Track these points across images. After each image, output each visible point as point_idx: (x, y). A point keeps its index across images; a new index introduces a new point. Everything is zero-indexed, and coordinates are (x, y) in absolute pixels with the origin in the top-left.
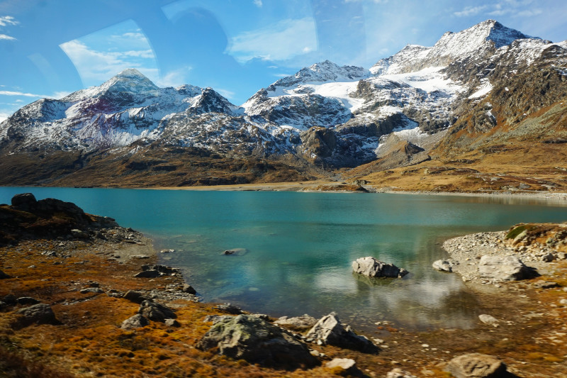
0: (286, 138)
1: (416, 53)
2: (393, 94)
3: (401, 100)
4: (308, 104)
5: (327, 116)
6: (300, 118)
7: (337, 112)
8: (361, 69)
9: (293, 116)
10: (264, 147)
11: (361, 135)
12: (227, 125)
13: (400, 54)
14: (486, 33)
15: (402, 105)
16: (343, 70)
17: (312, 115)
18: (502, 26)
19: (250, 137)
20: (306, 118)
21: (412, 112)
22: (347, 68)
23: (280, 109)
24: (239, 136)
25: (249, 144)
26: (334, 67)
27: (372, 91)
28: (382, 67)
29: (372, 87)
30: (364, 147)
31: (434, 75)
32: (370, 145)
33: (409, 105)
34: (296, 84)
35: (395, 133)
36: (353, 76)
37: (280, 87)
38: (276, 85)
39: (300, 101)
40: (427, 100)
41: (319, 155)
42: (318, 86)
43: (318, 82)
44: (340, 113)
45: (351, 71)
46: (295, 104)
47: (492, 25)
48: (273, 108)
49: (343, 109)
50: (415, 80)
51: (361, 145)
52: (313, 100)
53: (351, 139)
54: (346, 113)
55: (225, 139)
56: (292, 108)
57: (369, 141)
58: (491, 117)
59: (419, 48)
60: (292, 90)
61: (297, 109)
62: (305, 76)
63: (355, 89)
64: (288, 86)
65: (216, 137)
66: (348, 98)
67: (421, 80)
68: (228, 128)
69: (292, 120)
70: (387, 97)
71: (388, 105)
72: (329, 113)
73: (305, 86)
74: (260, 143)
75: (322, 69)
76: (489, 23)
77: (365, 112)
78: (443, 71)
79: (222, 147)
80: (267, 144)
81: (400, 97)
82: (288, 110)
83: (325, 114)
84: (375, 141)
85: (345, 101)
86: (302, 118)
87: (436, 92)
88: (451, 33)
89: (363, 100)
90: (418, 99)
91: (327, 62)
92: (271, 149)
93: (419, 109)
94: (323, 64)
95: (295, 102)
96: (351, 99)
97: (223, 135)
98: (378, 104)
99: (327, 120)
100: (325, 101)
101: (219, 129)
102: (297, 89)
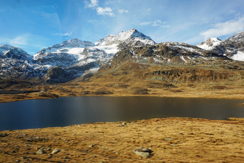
0: (41, 70)
1: (112, 38)
2: (94, 54)
3: (97, 57)
4: (60, 56)
5: (68, 62)
6: (55, 62)
7: (72, 60)
8: (91, 43)
9: (52, 61)
10: (27, 74)
11: (77, 70)
12: (13, 64)
13: (106, 38)
14: (132, 33)
15: (96, 58)
16: (83, 43)
17: (61, 61)
18: (138, 31)
19: (21, 70)
20: (58, 62)
21: (99, 62)
22: (85, 42)
23: (46, 58)
24: (16, 69)
25: (20, 73)
26: (79, 41)
27: (88, 52)
28: (99, 43)
29: (88, 51)
30: (77, 75)
31: (114, 47)
32: (80, 74)
33: (99, 59)
34: (61, 47)
35: (90, 70)
36: (87, 45)
37: (54, 48)
38: (52, 47)
39: (57, 55)
40: (106, 57)
41: (51, 78)
42: (70, 49)
43: (71, 47)
44: (74, 61)
45: (87, 43)
46: (54, 56)
47: (134, 31)
48: (43, 57)
49: (75, 59)
50: (107, 49)
51: (76, 74)
52: (62, 55)
53: (72, 71)
54: (76, 61)
55: (10, 70)
56: (52, 58)
57: (80, 73)
58: (110, 65)
59: (113, 36)
60: (59, 50)
61: (55, 59)
62: (65, 44)
63: (82, 51)
64: (58, 48)
65: (6, 69)
66: (79, 55)
67: (109, 49)
68: (13, 66)
69: (52, 63)
70: (91, 55)
71: (91, 58)
72: (69, 61)
73: (65, 48)
74: (25, 73)
75: (73, 42)
76: (133, 30)
77: (83, 61)
78: (118, 46)
79: (6, 74)
80: (28, 73)
81: (96, 55)
82: (50, 58)
83: (67, 61)
84: (82, 73)
85: (77, 56)
86: (57, 62)
87: (111, 54)
88: (123, 32)
89: (84, 56)
90: (103, 56)
91: (76, 39)
92: (30, 75)
93: (101, 61)
94: (74, 40)
95: (54, 55)
96: (80, 55)
97: (9, 69)
98: (88, 58)
99: (67, 63)
100: (68, 56)
101: (8, 66)
102: (61, 50)
